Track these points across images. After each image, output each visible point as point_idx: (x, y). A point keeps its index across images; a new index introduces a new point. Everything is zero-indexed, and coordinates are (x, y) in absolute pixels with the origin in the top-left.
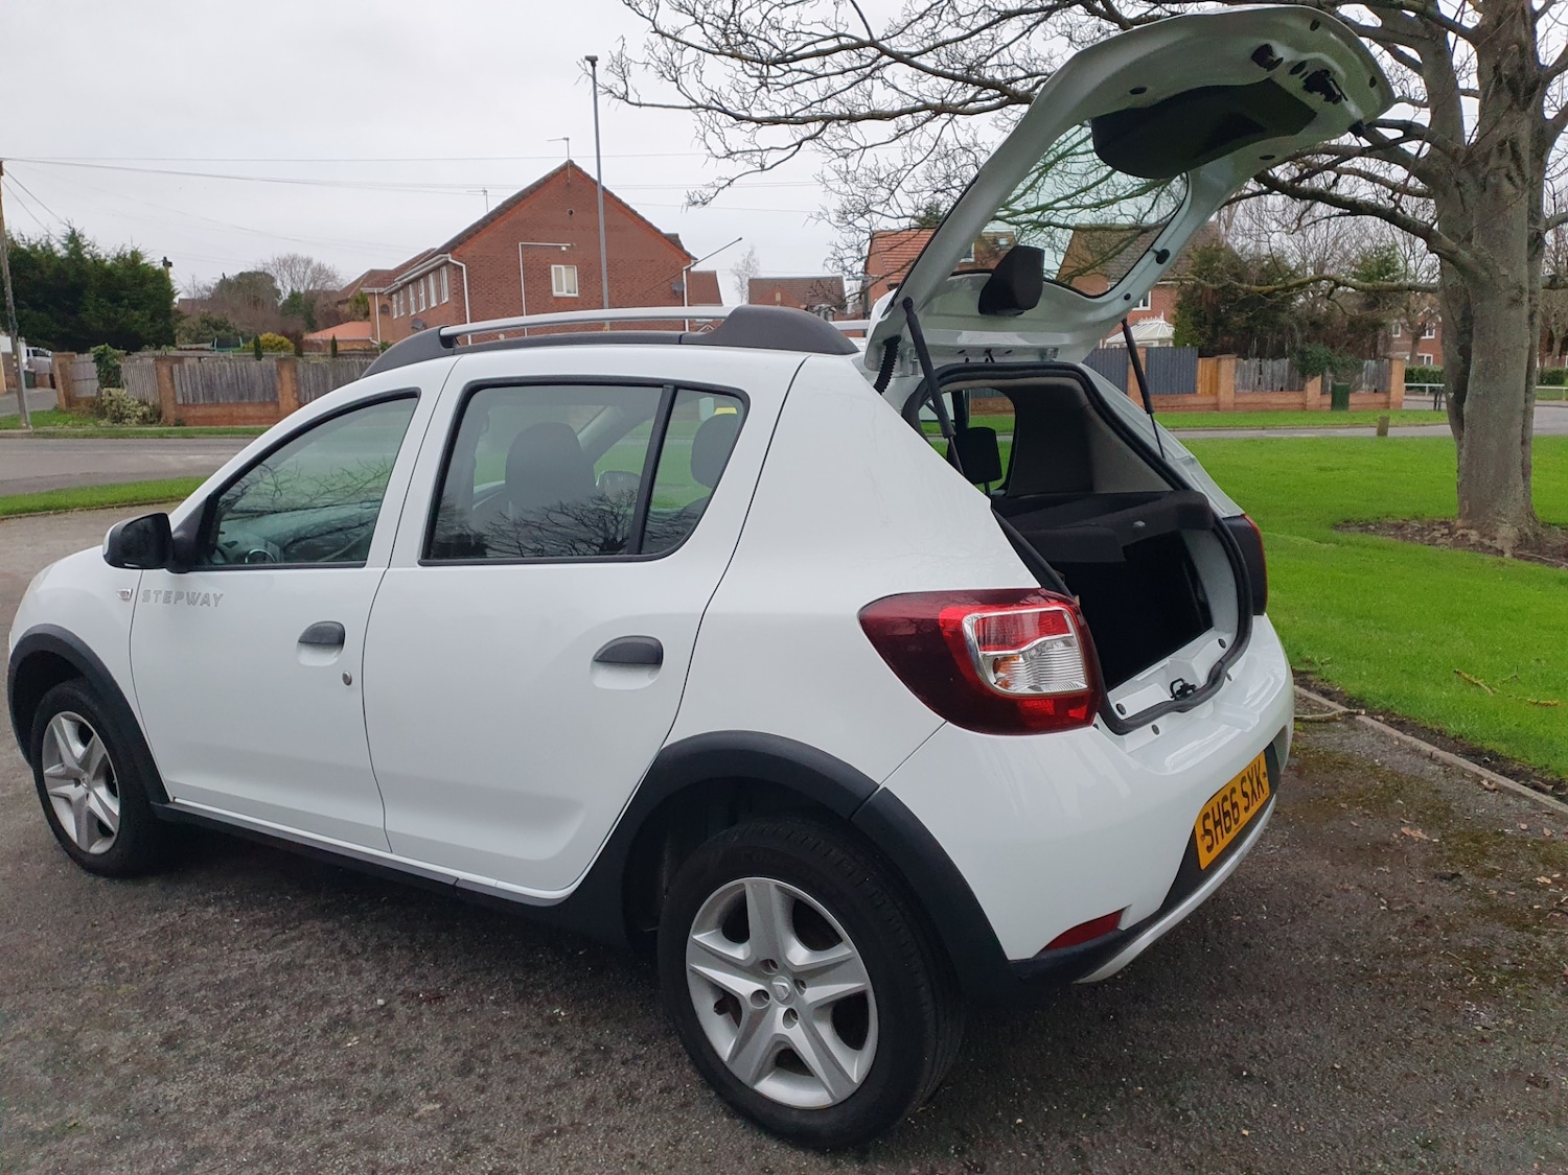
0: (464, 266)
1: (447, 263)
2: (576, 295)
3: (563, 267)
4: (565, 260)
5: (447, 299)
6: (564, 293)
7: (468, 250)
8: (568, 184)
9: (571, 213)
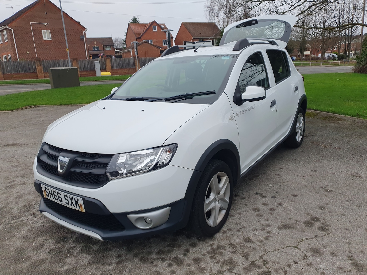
0: (12, 29)
1: (6, 29)
2: (51, 39)
3: (46, 30)
4: (46, 28)
5: (7, 41)
6: (47, 39)
7: (14, 24)
8: (44, 4)
9: (46, 13)
